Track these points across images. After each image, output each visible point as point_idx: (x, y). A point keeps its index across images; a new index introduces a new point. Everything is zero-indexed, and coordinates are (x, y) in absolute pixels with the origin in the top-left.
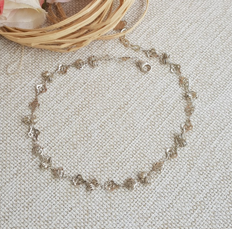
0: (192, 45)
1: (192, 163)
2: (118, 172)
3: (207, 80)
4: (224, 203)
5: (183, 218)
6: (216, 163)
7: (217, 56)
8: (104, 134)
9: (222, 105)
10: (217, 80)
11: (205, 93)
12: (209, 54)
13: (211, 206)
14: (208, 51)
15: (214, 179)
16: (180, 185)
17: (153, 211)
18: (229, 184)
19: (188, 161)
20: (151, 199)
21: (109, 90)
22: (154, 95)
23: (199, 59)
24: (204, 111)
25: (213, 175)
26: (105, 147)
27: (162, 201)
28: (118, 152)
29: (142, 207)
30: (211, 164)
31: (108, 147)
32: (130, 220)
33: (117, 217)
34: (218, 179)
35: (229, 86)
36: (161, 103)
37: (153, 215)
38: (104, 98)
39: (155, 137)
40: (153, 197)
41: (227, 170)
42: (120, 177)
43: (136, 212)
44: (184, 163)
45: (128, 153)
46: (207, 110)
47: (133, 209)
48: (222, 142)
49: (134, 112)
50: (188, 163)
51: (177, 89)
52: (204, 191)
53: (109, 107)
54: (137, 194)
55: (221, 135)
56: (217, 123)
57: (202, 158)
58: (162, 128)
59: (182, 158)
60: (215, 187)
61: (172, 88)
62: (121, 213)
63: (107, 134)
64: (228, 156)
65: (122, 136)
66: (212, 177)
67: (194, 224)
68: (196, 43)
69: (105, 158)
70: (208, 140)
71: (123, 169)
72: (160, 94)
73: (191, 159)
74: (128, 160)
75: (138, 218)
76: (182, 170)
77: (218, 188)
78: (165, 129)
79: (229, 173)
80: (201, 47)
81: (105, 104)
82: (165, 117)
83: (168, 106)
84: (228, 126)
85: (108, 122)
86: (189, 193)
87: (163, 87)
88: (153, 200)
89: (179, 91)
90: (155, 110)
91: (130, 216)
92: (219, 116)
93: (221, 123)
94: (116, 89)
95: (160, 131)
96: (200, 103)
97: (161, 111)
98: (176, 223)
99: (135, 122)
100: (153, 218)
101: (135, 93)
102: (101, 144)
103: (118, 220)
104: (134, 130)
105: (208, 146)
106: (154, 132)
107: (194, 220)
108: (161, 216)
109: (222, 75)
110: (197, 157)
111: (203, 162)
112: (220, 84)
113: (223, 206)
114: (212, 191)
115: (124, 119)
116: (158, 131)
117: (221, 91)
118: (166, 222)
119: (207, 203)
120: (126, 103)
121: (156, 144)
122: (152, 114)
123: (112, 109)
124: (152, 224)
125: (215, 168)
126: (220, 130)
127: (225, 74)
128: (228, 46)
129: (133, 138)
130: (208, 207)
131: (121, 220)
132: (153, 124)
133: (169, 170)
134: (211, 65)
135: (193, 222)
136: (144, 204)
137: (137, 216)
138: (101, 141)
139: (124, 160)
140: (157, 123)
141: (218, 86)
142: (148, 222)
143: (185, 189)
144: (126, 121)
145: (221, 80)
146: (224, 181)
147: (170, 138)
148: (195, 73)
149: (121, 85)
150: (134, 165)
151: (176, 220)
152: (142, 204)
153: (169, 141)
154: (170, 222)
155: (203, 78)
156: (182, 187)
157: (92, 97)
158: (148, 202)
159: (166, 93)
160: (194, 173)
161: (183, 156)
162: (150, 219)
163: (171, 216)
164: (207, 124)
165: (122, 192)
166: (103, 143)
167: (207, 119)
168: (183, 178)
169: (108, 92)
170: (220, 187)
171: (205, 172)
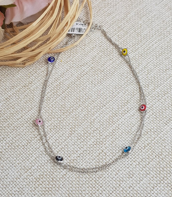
0: (93, 41)
1: (74, 130)
2: (12, 133)
3: (100, 68)
4: (93, 162)
5: (57, 172)
6: (93, 131)
7: (112, 50)
8: (7, 105)
9: (108, 87)
10: (108, 68)
11: (97, 78)
12: (106, 48)
13: (82, 164)
14: (106, 46)
15: (89, 143)
16: (60, 146)
17: (33, 165)
18: (100, 148)
19: (70, 128)
20: (35, 156)
21: (19, 72)
22: (55, 77)
23: (97, 51)
24: (92, 91)
25: (89, 140)
26: (6, 115)
27: (43, 157)
28: (16, 118)
29: (25, 161)
30: (89, 132)
31: (9, 115)
32: (14, 170)
33: (4, 167)
34: (92, 143)
35: (117, 73)
36: (59, 84)
37: (33, 168)
38: (14, 78)
39: (48, 109)
40: (36, 154)
41: (101, 137)
42: (13, 137)
43: (20, 165)
44: (67, 130)
45: (23, 120)
46: (95, 91)
47: (18, 162)
48: (102, 115)
49: (36, 89)
50: (71, 130)
51: (74, 74)
52: (79, 152)
53: (16, 85)
54: (24, 151)
55: (102, 110)
56: (101, 100)
57: (83, 126)
58: (55, 103)
59: (66, 126)
60: (89, 149)
61: (70, 73)
62: (8, 165)
63: (10, 105)
64: (104, 126)
65: (22, 107)
66: (87, 141)
67: (65, 176)
68: (97, 39)
69: (4, 123)
70: (90, 114)
71: (17, 132)
72: (59, 77)
73: (74, 127)
74: (22, 125)
75: (21, 169)
76: (64, 135)
77: (90, 150)
78: (57, 103)
79: (103, 139)
80: (101, 43)
81: (14, 83)
82: (59, 94)
83: (64, 86)
84: (109, 103)
85: (13, 96)
86: (66, 152)
87: (63, 72)
88: (36, 157)
89: (75, 75)
90: (53, 89)
91: (14, 167)
92: (103, 95)
93: (104, 101)
94: (25, 72)
95: (53, 105)
96: (90, 85)
97: (57, 90)
98: (50, 175)
99: (35, 97)
100: (33, 170)
101: (40, 75)
102: (3, 112)
103: (4, 170)
104: (33, 103)
105: (90, 118)
106: (49, 105)
107: (65, 173)
108: (39, 169)
109: (113, 64)
110: (79, 126)
111: (83, 129)
112: (110, 71)
113: (91, 164)
114: (85, 152)
115: (26, 94)
116: (52, 105)
117: (110, 76)
118: (42, 174)
119: (79, 161)
120: (31, 82)
121: (47, 114)
122: (50, 91)
123: (19, 86)
124: (31, 174)
125: (92, 135)
126: (102, 106)
127: (116, 64)
128: (122, 43)
129: (30, 109)
130: (79, 164)
131: (6, 170)
132: (49, 99)
133: (54, 135)
134: (105, 57)
135: (65, 175)
136: (28, 158)
137: (20, 168)
138: (4, 110)
139: (19, 125)
140: (52, 99)
141: (108, 73)
142: (28, 172)
143: (63, 149)
144: (28, 96)
145: (111, 68)
146: (97, 145)
147: (61, 110)
148: (91, 62)
149: (29, 68)
150: (27, 129)
151: (51, 172)
152: (26, 159)
153: (59, 112)
154: (46, 174)
155: (97, 66)
156: (62, 147)
157: (4, 77)
158: (31, 157)
159: (65, 76)
160: (73, 138)
161: (68, 124)
162: (30, 170)
163: (47, 169)
164: (92, 101)
165: (12, 149)
166: (5, 111)
167: (93, 97)
168: (64, 141)
169: (17, 73)
170: (92, 149)
171: (83, 138)
